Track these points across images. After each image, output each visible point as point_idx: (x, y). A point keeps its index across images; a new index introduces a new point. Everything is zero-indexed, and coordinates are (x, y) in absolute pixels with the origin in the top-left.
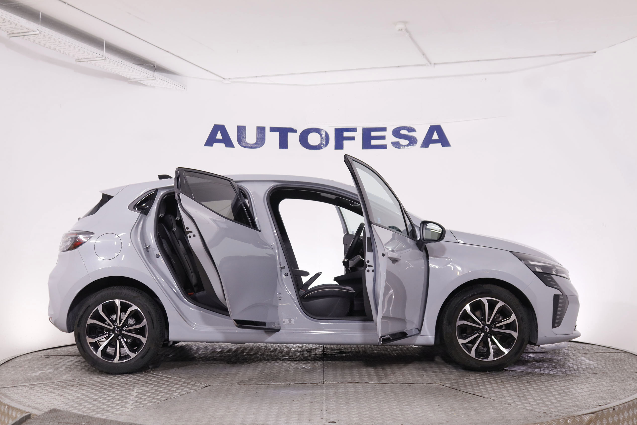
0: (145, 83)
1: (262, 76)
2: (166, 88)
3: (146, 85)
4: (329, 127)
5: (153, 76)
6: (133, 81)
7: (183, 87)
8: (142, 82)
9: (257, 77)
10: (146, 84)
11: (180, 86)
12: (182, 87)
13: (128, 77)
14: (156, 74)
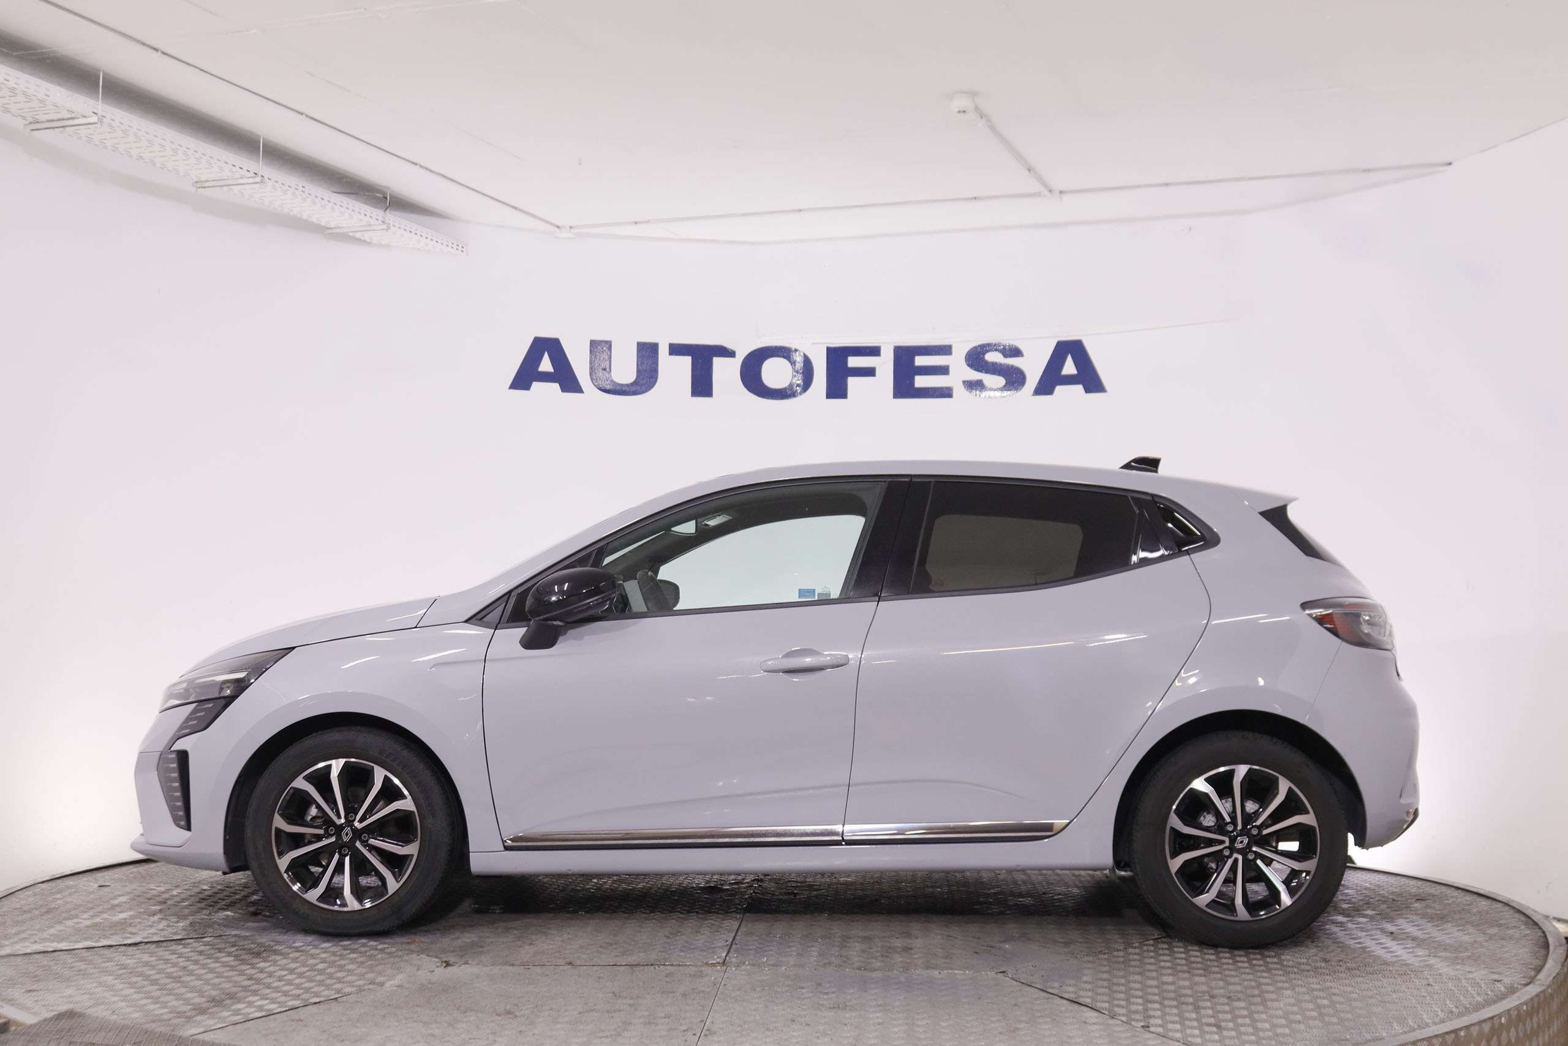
0: (367, 237)
1: (648, 221)
2: (419, 249)
3: (370, 243)
4: (813, 344)
5: (383, 222)
6: (337, 233)
7: (460, 248)
8: (358, 235)
9: (636, 223)
10: (369, 241)
11: (450, 245)
12: (455, 246)
13: (323, 223)
14: (393, 217)
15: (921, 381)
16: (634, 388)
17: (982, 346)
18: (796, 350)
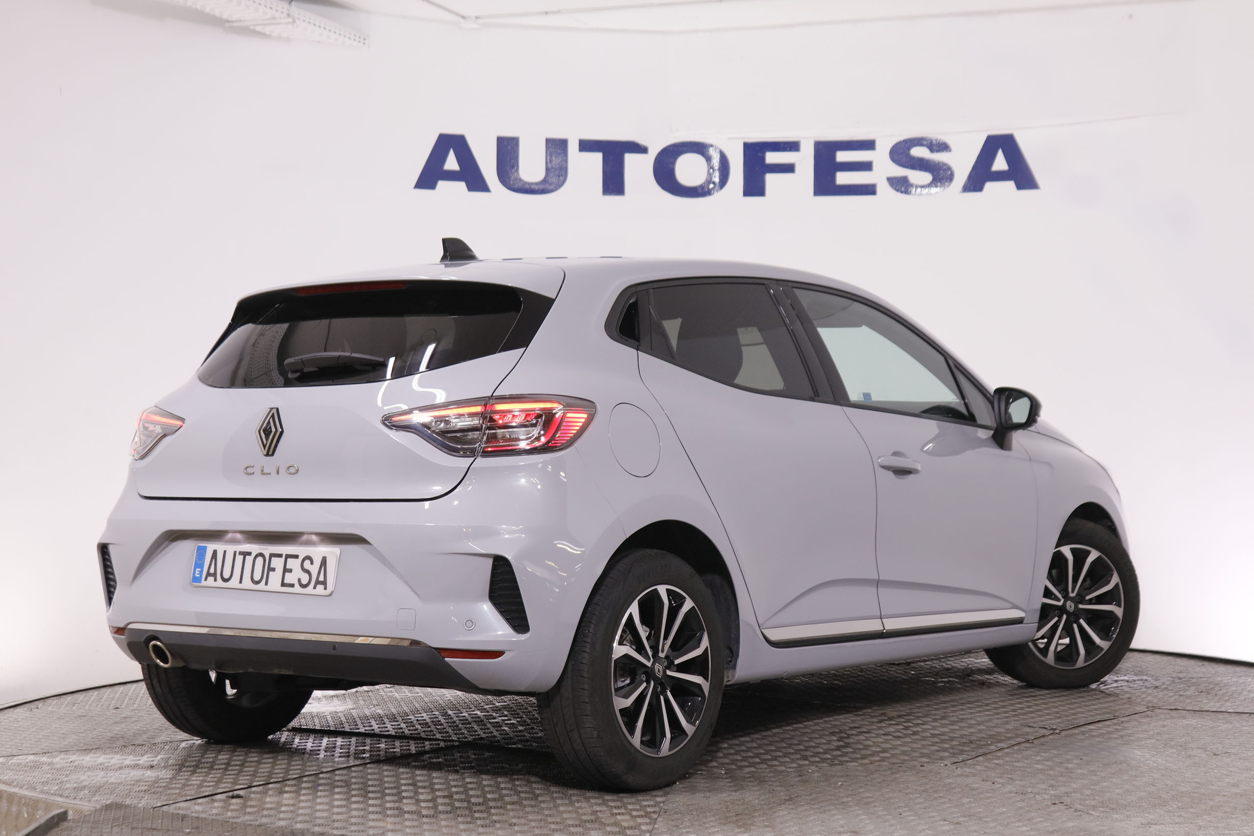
0: (268, 30)
2: (322, 42)
3: (271, 36)
4: (730, 139)
5: (288, 15)
6: (238, 27)
7: (362, 40)
8: (259, 29)
9: (546, 13)
11: (353, 37)
12: (357, 38)
13: (225, 17)
14: (298, 10)
15: (843, 178)
16: (541, 187)
17: (906, 141)
18: (711, 146)
